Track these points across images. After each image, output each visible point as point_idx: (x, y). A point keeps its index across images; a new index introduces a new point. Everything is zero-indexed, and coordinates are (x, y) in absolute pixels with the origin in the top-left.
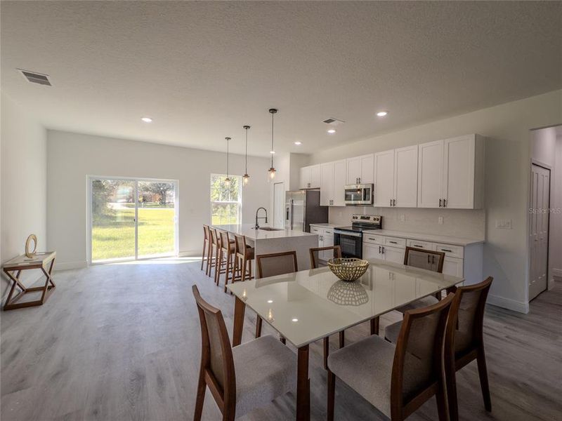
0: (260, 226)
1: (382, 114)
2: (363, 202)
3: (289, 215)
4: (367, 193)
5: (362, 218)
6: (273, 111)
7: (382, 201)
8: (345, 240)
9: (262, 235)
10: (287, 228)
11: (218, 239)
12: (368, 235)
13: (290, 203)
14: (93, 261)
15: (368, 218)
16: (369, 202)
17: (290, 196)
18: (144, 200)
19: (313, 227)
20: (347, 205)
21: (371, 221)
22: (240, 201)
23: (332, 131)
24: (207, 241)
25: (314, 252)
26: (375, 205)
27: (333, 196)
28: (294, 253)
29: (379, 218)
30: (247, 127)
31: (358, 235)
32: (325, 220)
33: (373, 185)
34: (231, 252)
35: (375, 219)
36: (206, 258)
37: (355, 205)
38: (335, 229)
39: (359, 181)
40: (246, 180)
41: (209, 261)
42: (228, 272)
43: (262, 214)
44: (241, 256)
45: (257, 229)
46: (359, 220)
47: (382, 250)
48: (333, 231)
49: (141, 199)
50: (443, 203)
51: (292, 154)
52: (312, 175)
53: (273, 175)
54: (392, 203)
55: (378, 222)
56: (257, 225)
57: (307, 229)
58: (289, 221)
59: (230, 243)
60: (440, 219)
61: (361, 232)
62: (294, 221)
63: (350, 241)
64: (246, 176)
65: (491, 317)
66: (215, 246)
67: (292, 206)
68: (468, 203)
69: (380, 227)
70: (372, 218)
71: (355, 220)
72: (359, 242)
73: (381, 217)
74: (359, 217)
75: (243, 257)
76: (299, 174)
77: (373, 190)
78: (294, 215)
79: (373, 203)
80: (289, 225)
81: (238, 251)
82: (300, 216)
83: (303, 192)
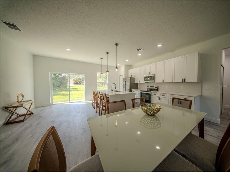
0: (113, 90)
1: (160, 46)
2: (151, 81)
3: (124, 86)
4: (153, 78)
5: (151, 87)
6: (117, 44)
7: (158, 80)
8: (144, 95)
9: (114, 93)
10: (124, 91)
11: (97, 95)
12: (153, 93)
13: (124, 82)
14: (53, 103)
15: (153, 87)
16: (154, 81)
17: (125, 80)
18: (80, 83)
19: (133, 90)
20: (145, 82)
21: (154, 88)
22: (107, 82)
23: (139, 55)
24: (94, 96)
25: (133, 100)
26: (156, 82)
27: (140, 79)
28: (124, 101)
29: (157, 87)
30: (108, 53)
31: (150, 93)
32: (137, 88)
33: (155, 74)
34: (101, 100)
35: (155, 87)
36: (93, 102)
37: (148, 82)
38: (141, 91)
39: (149, 73)
40: (108, 73)
41: (95, 102)
42: (100, 107)
43: (114, 85)
44: (104, 102)
45: (112, 91)
46: (150, 88)
47: (159, 99)
48: (140, 92)
49: (79, 83)
50: (184, 80)
51: (125, 65)
52: (132, 72)
53: (117, 70)
54: (163, 81)
55: (156, 88)
56: (112, 89)
57: (131, 91)
58: (125, 88)
59: (100, 96)
60: (182, 87)
61: (151, 92)
62: (126, 89)
63: (146, 95)
64: (108, 71)
65: (207, 126)
66: (96, 97)
67: (126, 84)
68: (195, 80)
69: (157, 90)
70: (154, 87)
71: (148, 88)
72: (150, 95)
73: (158, 87)
74: (149, 87)
75: (105, 102)
76: (128, 72)
77: (155, 76)
78: (126, 87)
79: (155, 81)
80: (124, 90)
81: (104, 100)
82: (128, 87)
83: (129, 79)
